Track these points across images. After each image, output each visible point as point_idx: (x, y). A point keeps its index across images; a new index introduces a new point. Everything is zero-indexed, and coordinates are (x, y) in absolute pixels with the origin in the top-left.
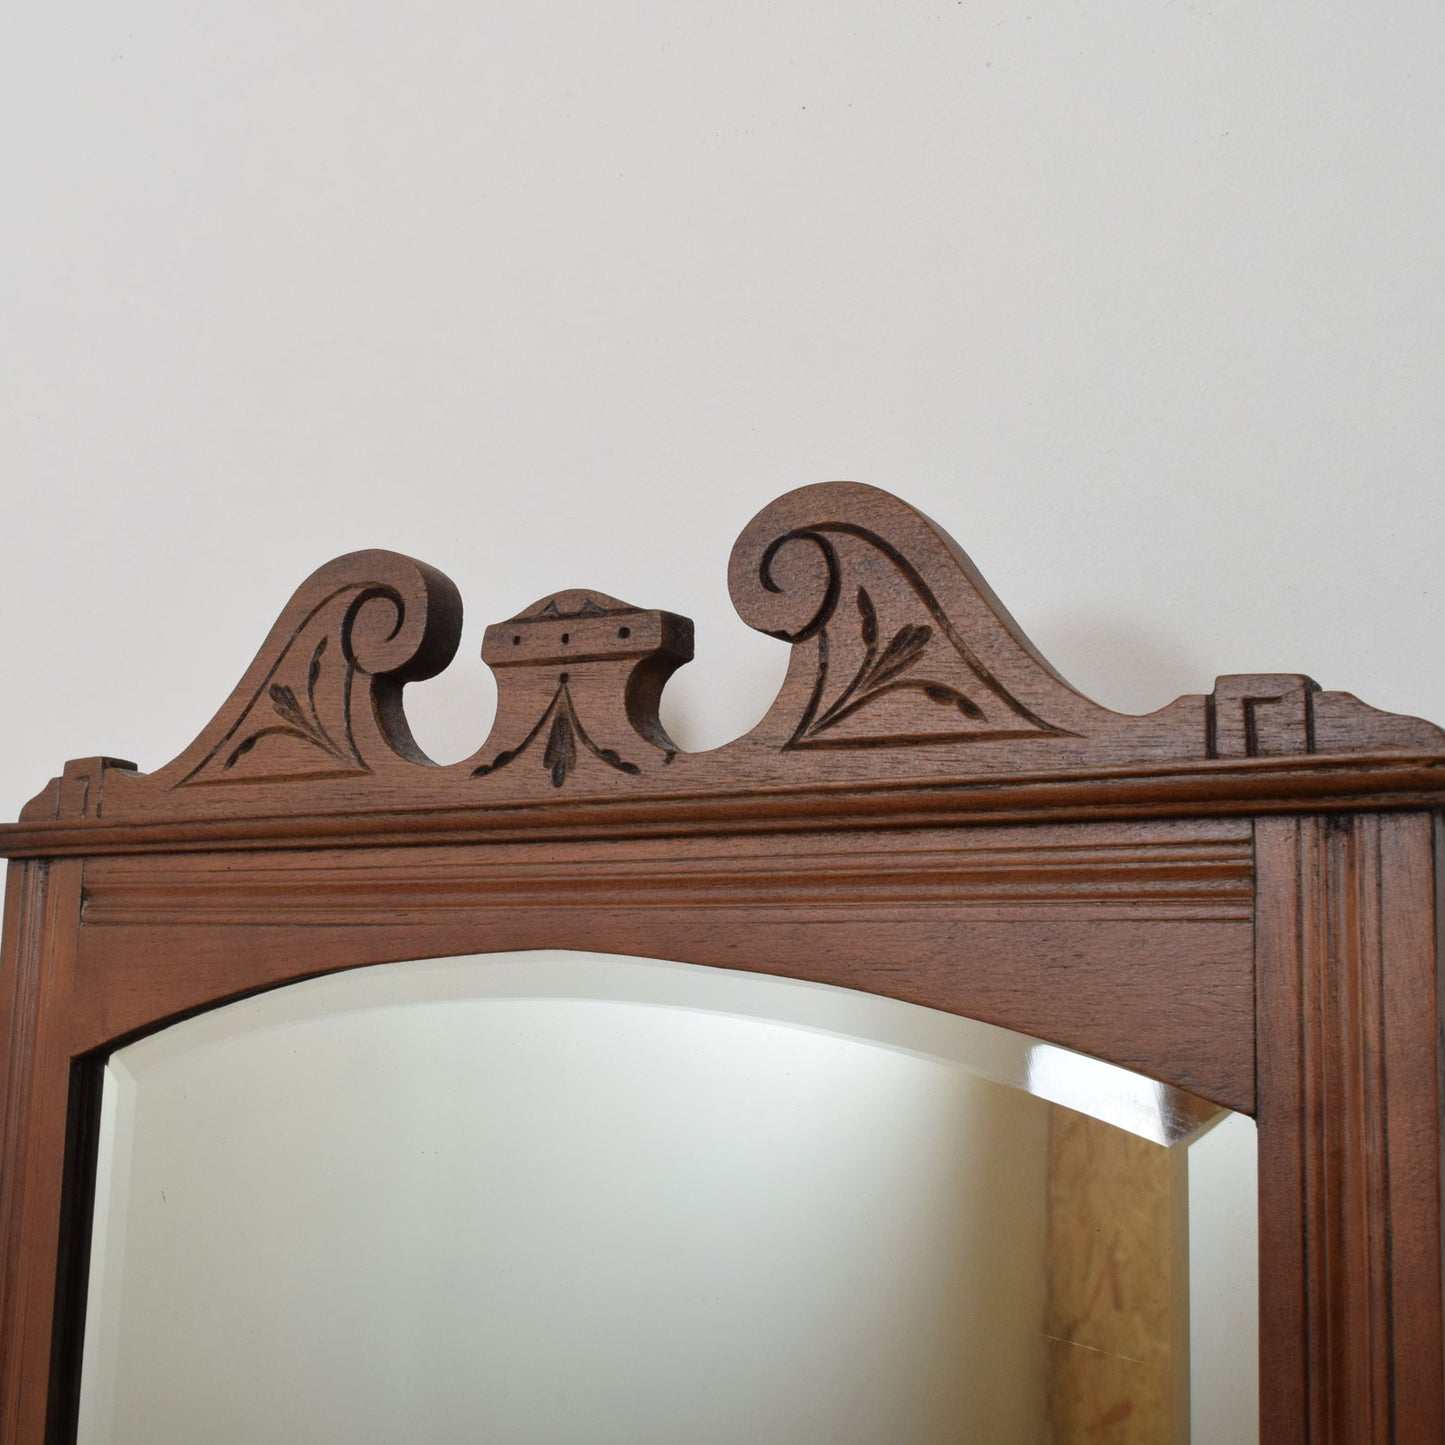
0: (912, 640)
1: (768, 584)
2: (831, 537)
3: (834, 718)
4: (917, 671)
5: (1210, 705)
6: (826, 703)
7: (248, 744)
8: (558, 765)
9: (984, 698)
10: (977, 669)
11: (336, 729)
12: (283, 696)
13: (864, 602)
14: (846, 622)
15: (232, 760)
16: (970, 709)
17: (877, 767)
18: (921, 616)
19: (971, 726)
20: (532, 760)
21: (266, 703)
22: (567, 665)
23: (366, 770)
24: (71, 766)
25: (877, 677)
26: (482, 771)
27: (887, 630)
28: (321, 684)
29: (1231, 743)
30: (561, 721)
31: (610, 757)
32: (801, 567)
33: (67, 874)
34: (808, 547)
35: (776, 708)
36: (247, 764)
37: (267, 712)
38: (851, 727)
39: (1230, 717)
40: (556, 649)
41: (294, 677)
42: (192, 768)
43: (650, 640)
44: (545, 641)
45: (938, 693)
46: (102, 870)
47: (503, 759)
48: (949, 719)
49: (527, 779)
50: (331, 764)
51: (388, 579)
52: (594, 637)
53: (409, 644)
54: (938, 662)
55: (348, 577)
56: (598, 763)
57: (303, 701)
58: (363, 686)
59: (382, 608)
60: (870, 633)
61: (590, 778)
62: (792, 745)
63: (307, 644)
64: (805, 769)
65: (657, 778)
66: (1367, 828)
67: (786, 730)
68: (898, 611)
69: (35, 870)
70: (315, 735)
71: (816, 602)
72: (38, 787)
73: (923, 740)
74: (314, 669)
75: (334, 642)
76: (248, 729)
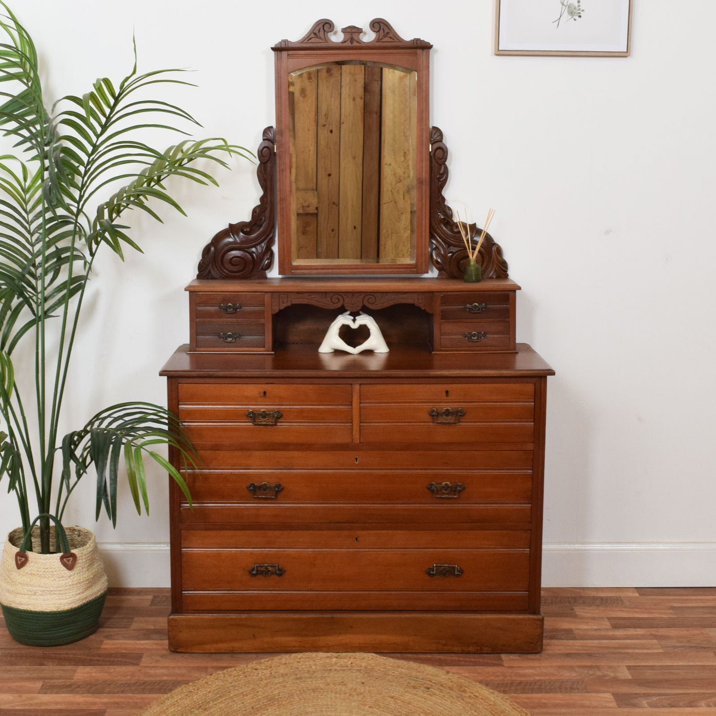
0: (388, 33)
1: (373, 26)
2: (381, 24)
3: (381, 39)
4: (388, 36)
5: (413, 40)
6: (380, 38)
7: (310, 39)
8: (352, 42)
9: (395, 38)
10: (394, 36)
11: (323, 38)
12: (315, 34)
13: (383, 29)
14: (381, 31)
15: (308, 40)
17: (385, 44)
18: (389, 31)
19: (393, 41)
21: (313, 34)
22: (352, 33)
23: (327, 42)
24: (282, 41)
25: (385, 36)
26: (343, 43)
27: (386, 32)
28: (320, 33)
29: (415, 43)
30: (352, 38)
31: (358, 42)
33: (285, 54)
34: (377, 24)
35: (374, 39)
36: (310, 41)
37: (313, 35)
38: (382, 40)
39: (415, 42)
41: (316, 31)
44: (349, 30)
45: (390, 38)
46: (291, 52)
47: (345, 42)
48: (392, 40)
49: (348, 44)
50: (322, 41)
51: (328, 22)
52: (353, 30)
53: (331, 29)
54: (390, 35)
55: (323, 21)
57: (318, 34)
58: (326, 34)
59: (327, 25)
60: (384, 32)
61: (355, 44)
62: (377, 42)
63: (318, 27)
64: (378, 44)
65: (360, 44)
66: (425, 50)
67: (376, 40)
68: (386, 30)
69: (279, 52)
70: (320, 38)
71: (378, 29)
72: (278, 42)
73: (389, 42)
74: (319, 31)
75: (322, 28)
76: (310, 37)
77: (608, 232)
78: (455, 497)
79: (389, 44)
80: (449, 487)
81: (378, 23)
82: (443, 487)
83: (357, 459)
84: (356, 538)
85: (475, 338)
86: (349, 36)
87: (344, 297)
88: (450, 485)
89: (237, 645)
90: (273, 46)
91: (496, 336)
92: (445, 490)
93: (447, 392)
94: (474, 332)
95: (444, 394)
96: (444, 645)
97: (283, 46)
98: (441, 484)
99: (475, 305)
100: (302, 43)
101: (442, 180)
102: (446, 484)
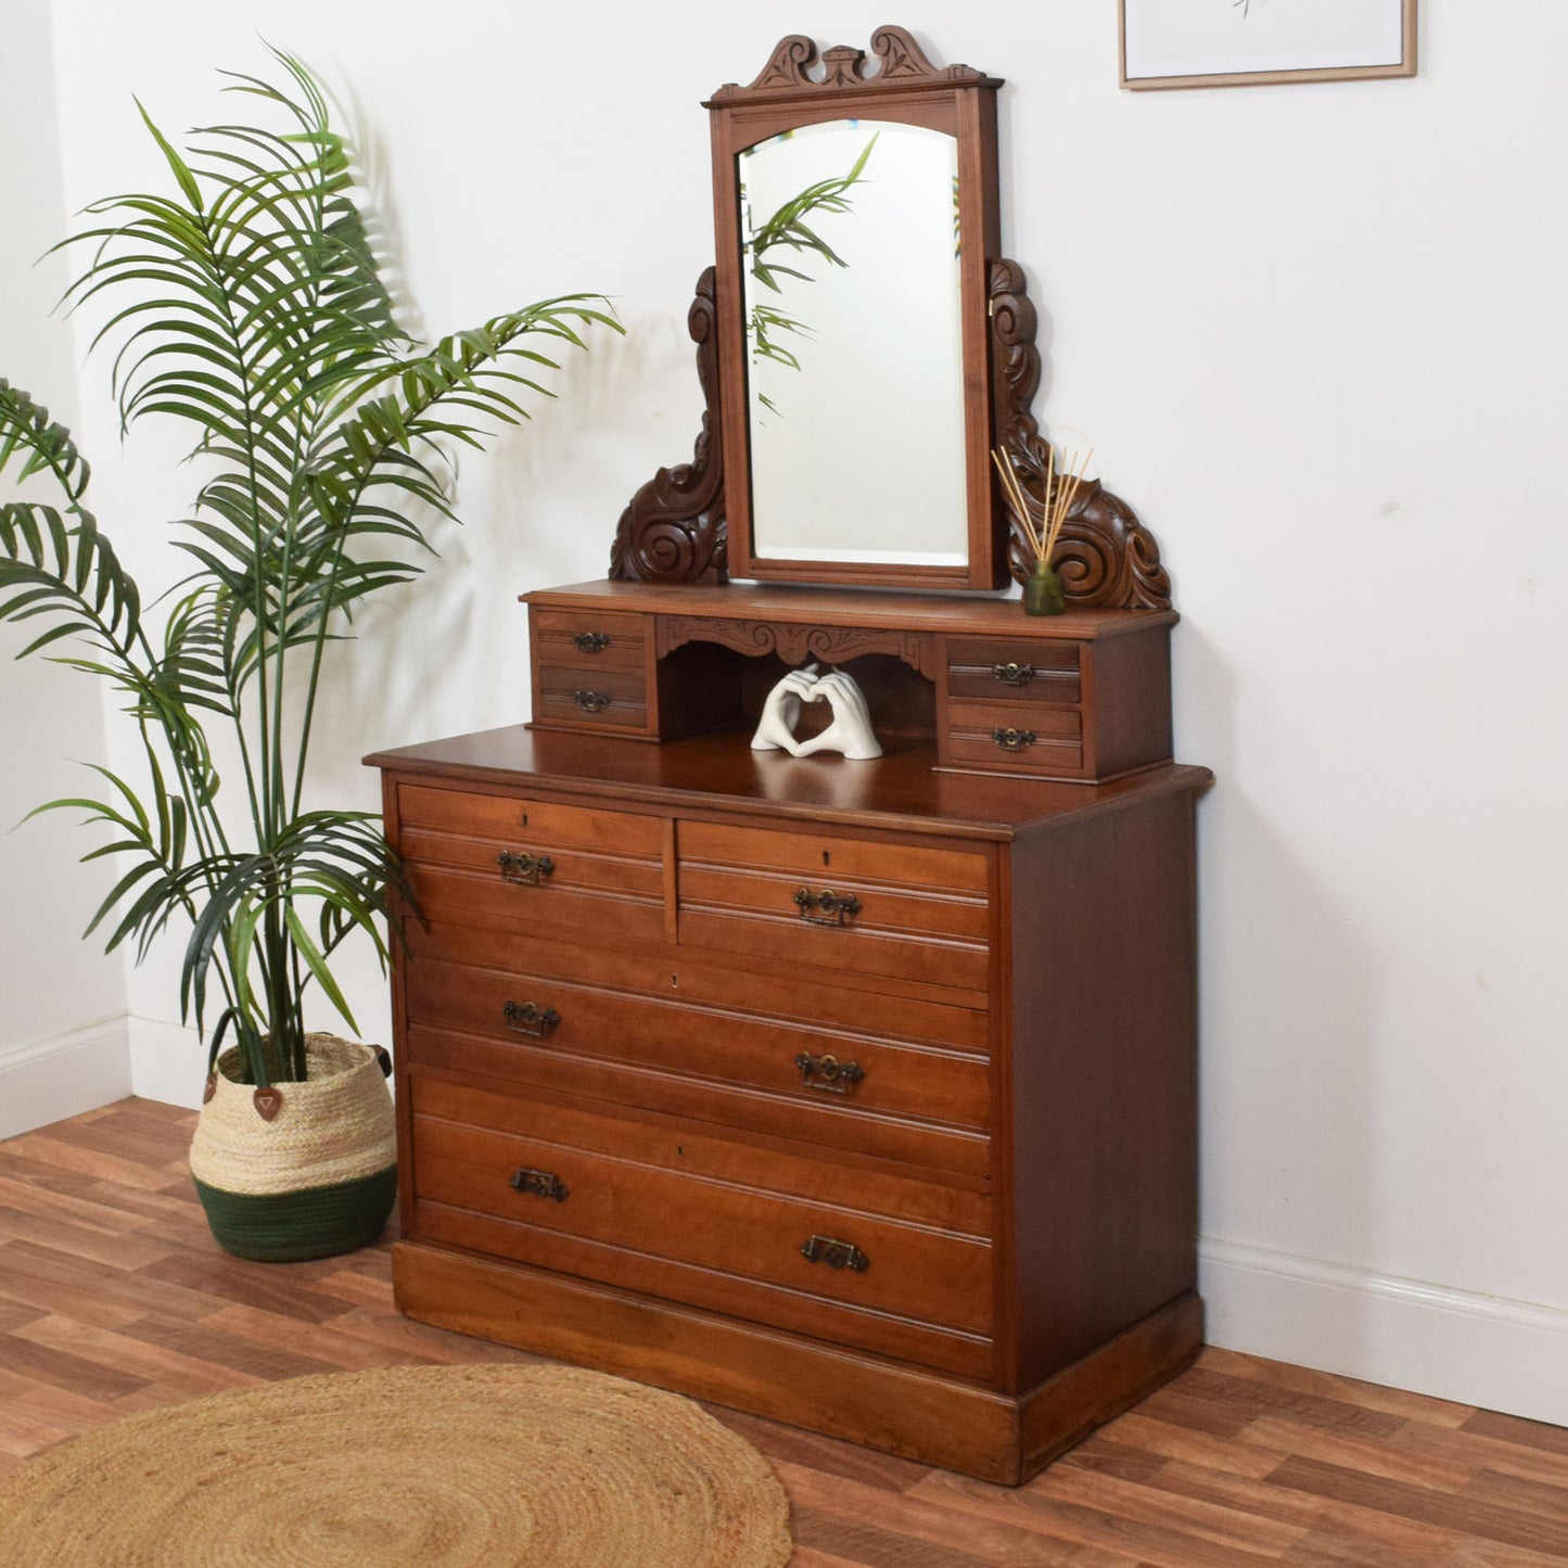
0: (904, 56)
1: (877, 45)
2: (889, 36)
3: (890, 72)
4: (904, 62)
5: (949, 69)
6: (889, 69)
7: (769, 79)
8: (840, 82)
9: (915, 68)
10: (914, 62)
11: (791, 76)
12: (777, 68)
13: (895, 50)
14: (892, 53)
15: (766, 83)
16: (913, 70)
17: (898, 81)
18: (904, 52)
20: (834, 81)
21: (773, 70)
22: (840, 61)
23: (798, 84)
24: (723, 86)
25: (898, 64)
26: (824, 84)
27: (899, 55)
28: (786, 65)
30: (839, 73)
31: (850, 80)
32: (883, 41)
33: (726, 112)
34: (884, 38)
35: (881, 71)
36: (770, 84)
37: (773, 72)
38: (894, 74)
39: (952, 72)
40: (837, 58)
41: (779, 63)
42: (755, 86)
43: (856, 56)
44: (834, 56)
45: (907, 67)
46: (736, 110)
47: (828, 81)
48: (909, 72)
49: (833, 86)
50: (788, 83)
51: (798, 41)
52: (844, 55)
53: (805, 56)
54: (907, 61)
55: (791, 40)
56: (848, 82)
57: (782, 69)
58: (796, 66)
59: (797, 48)
60: (896, 55)
61: (846, 85)
62: (884, 77)
63: (781, 57)
64: (886, 82)
65: (860, 85)
66: (970, 89)
67: (883, 74)
68: (901, 51)
69: (717, 111)
70: (786, 77)
71: (886, 48)
72: (715, 91)
73: (905, 76)
74: (784, 62)
75: (788, 55)
76: (769, 75)
77: (1389, 509)
78: (840, 1090)
79: (905, 81)
80: (834, 1068)
81: (884, 35)
82: (823, 1066)
83: (675, 978)
84: (680, 1149)
85: (1013, 743)
86: (834, 68)
87: (776, 632)
88: (836, 1064)
89: (493, 1326)
90: (708, 99)
91: (1053, 742)
92: (828, 1074)
93: (826, 855)
94: (1010, 730)
95: (821, 858)
96: (832, 1420)
97: (726, 97)
98: (819, 1057)
99: (1012, 668)
100: (755, 88)
101: (1014, 379)
102: (829, 1060)
